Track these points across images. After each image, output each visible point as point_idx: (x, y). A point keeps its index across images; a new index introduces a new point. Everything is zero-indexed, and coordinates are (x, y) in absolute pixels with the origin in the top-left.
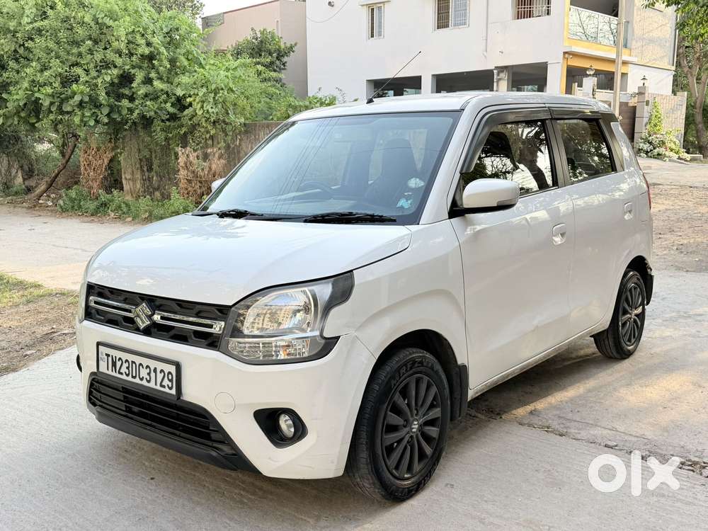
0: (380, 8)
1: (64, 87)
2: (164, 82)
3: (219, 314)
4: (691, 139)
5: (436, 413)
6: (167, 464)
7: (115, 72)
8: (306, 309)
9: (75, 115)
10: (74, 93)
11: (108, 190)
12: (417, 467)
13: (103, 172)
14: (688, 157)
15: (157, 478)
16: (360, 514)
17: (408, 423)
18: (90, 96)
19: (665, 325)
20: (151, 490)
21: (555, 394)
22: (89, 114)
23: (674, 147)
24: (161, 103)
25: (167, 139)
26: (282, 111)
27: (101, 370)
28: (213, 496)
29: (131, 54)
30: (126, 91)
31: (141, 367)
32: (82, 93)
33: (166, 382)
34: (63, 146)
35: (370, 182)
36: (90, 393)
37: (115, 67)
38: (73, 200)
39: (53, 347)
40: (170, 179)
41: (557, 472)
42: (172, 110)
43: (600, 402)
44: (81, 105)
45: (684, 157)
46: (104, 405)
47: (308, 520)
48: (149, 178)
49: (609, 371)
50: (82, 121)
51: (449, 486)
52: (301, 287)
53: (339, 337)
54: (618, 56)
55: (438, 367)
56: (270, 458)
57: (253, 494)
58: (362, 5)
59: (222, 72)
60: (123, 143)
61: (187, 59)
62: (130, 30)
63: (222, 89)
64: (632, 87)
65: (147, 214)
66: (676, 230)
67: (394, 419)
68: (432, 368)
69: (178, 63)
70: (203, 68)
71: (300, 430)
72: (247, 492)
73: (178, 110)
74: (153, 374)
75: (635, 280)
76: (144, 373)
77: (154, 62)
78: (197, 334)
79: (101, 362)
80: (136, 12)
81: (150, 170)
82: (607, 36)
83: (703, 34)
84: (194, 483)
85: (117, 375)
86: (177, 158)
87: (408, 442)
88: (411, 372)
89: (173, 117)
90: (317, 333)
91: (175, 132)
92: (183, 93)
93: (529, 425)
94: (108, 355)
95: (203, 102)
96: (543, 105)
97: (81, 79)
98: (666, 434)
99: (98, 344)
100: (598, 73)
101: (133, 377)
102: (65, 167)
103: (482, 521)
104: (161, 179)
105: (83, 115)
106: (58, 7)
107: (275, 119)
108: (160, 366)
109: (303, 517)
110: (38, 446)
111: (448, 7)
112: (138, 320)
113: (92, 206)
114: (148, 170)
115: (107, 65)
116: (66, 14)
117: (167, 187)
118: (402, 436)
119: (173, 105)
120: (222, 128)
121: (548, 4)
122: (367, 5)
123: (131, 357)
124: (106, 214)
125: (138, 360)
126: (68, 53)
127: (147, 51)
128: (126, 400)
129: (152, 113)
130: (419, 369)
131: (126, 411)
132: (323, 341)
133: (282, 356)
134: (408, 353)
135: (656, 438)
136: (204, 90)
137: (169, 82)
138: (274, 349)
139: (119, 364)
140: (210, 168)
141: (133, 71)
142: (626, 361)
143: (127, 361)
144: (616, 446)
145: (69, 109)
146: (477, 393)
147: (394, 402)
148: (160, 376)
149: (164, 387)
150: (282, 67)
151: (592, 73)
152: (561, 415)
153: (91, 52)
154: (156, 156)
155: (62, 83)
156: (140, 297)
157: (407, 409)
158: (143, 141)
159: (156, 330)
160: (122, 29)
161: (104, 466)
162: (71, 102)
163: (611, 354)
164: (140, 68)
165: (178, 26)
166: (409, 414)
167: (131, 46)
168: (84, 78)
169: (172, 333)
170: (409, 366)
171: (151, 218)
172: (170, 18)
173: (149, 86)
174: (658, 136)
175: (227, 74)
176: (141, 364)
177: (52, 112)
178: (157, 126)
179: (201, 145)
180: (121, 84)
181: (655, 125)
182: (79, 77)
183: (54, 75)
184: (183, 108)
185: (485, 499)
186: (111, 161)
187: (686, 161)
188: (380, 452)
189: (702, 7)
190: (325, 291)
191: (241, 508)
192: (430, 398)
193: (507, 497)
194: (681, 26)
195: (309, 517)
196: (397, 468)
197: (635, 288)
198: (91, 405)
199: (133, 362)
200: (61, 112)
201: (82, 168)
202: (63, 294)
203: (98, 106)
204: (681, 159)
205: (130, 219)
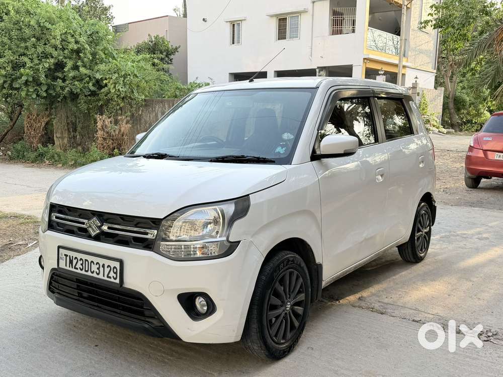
0: (239, 24)
1: (14, 70)
2: (87, 69)
3: (153, 225)
4: (446, 119)
5: (302, 297)
6: (106, 335)
7: (52, 61)
8: (216, 222)
9: (22, 90)
10: (22, 75)
11: (45, 144)
12: (289, 335)
13: (41, 132)
14: (445, 131)
15: (99, 345)
16: (250, 369)
17: (284, 304)
18: (33, 77)
19: (442, 241)
20: (96, 354)
21: (374, 286)
22: (32, 90)
23: (435, 124)
24: (85, 83)
25: (88, 109)
26: (172, 92)
27: (60, 266)
28: (143, 358)
29: (63, 49)
30: (60, 75)
31: (92, 264)
32: (27, 75)
33: (112, 274)
34: (11, 113)
35: (246, 139)
36: (50, 284)
37: (52, 57)
38: (18, 151)
39: (12, 253)
40: (89, 138)
41: (383, 338)
42: (92, 88)
43: (405, 292)
44: (26, 83)
45: (442, 131)
46: (61, 292)
47: (213, 373)
48: (74, 136)
49: (409, 271)
50: (27, 95)
51: (310, 349)
52: (214, 206)
53: (240, 241)
54: (400, 61)
55: (303, 264)
56: (189, 329)
57: (172, 356)
58: (227, 22)
59: (129, 63)
60: (56, 112)
61: (104, 53)
62: (64, 32)
63: (129, 75)
64: (409, 83)
65: (73, 162)
66: (441, 178)
67: (275, 301)
68: (300, 265)
69: (97, 56)
70: (116, 60)
71: (211, 308)
72: (168, 354)
73: (98, 88)
74: (101, 269)
75: (425, 209)
76: (94, 268)
77: (80, 54)
78: (135, 239)
79: (60, 260)
80: (68, 19)
81: (75, 130)
82: (391, 49)
83: (457, 48)
84: (128, 349)
85: (73, 270)
86: (96, 122)
87: (284, 317)
88: (287, 267)
89: (93, 94)
90: (225, 239)
91: (94, 104)
92: (101, 77)
93: (359, 307)
94: (66, 256)
95: (115, 83)
96: (368, 87)
97: (28, 65)
98: (452, 313)
99: (59, 247)
100: (386, 73)
101: (86, 271)
102: (12, 128)
103: (336, 372)
104: (83, 138)
105: (28, 91)
106: (11, 14)
107: (167, 97)
108: (107, 262)
109: (209, 371)
110: (9, 323)
111: (285, 25)
112: (90, 229)
113: (33, 155)
114: (73, 131)
115: (46, 56)
116: (17, 19)
117: (87, 143)
118: (280, 313)
119: (93, 85)
120: (129, 102)
121: (353, 25)
122: (229, 22)
123: (84, 257)
124: (42, 161)
125: (90, 258)
126: (18, 47)
127: (75, 47)
128: (78, 288)
129: (79, 90)
130: (291, 266)
131: (78, 296)
132: (229, 244)
133: (199, 254)
134: (284, 254)
135: (445, 315)
136: (116, 75)
137: (91, 69)
138: (192, 249)
139: (75, 262)
140: (120, 130)
141: (65, 60)
142: (420, 264)
143: (81, 259)
144: (420, 320)
145: (17, 86)
146: (327, 284)
147: (275, 288)
148: (107, 270)
149: (110, 278)
150: (170, 62)
151: (382, 73)
152: (380, 300)
153: (34, 46)
154: (79, 122)
155: (12, 68)
156: (91, 213)
157: (283, 294)
158: (71, 110)
159: (104, 237)
160: (58, 30)
161: (60, 337)
162: (19, 81)
163: (409, 259)
164: (70, 58)
165: (98, 30)
166: (285, 297)
167: (64, 43)
168: (29, 64)
169: (116, 239)
170: (285, 263)
171: (76, 165)
172: (92, 24)
173: (77, 71)
174: (425, 116)
175: (133, 64)
176: (92, 262)
177: (5, 88)
178: (82, 99)
179: (113, 114)
180: (56, 70)
181: (423, 109)
182: (26, 64)
183: (7, 61)
184: (101, 87)
185: (336, 357)
186: (47, 124)
187: (444, 133)
188: (265, 324)
189: (457, 30)
190: (230, 209)
191: (164, 366)
192: (298, 287)
193: (351, 355)
194: (443, 42)
195: (213, 372)
196: (276, 336)
197: (425, 214)
198: (51, 293)
199: (86, 260)
200: (11, 87)
201: (26, 129)
202: (16, 217)
203: (40, 84)
204: (441, 132)
205: (61, 165)
